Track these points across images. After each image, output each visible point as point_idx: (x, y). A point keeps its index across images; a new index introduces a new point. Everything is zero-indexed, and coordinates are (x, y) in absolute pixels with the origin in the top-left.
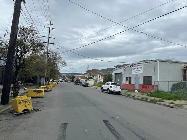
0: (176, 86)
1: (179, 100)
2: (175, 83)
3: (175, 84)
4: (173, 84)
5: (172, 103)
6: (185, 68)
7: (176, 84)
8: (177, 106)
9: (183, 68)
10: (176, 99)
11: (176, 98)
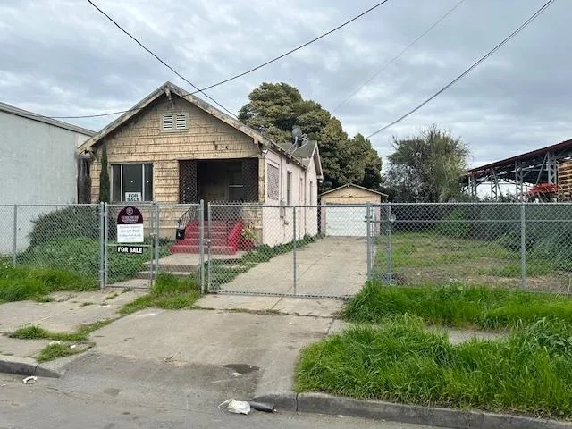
0: (53, 227)
1: (63, 295)
2: (48, 211)
3: (46, 217)
4: (37, 218)
5: (34, 334)
6: (86, 152)
7: (51, 217)
8: (61, 355)
9: (79, 151)
10: (54, 290)
11: (56, 283)
